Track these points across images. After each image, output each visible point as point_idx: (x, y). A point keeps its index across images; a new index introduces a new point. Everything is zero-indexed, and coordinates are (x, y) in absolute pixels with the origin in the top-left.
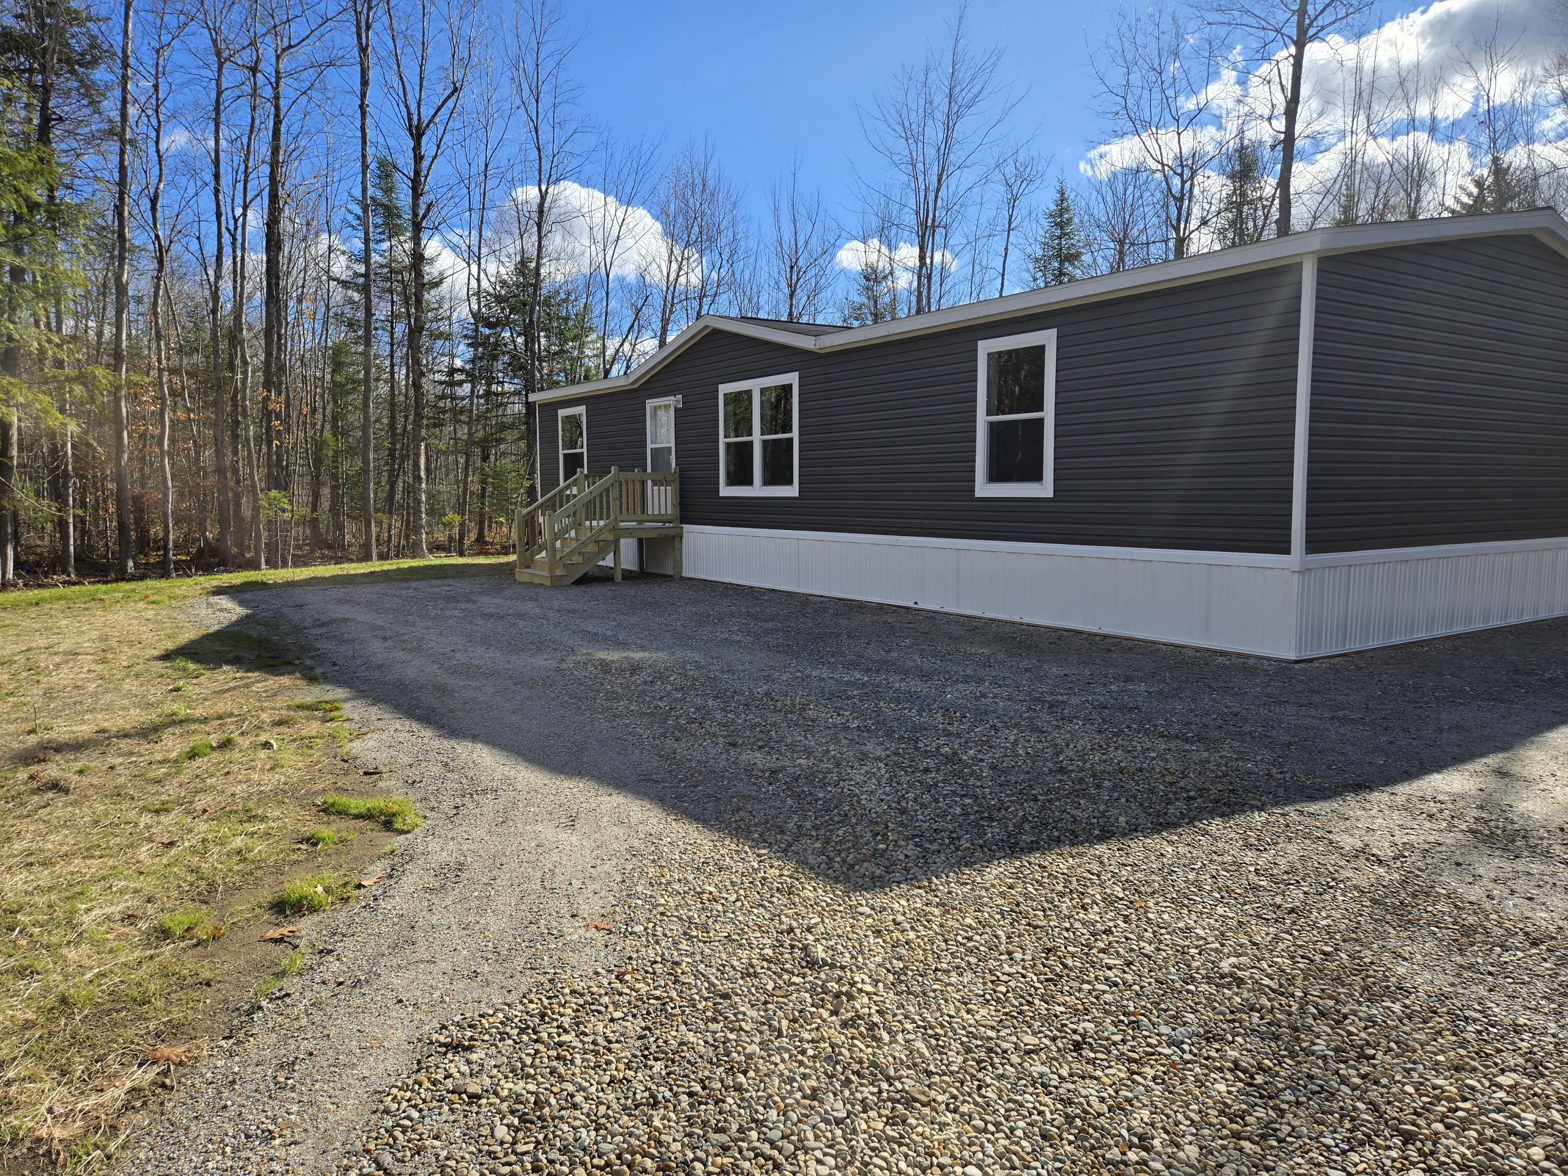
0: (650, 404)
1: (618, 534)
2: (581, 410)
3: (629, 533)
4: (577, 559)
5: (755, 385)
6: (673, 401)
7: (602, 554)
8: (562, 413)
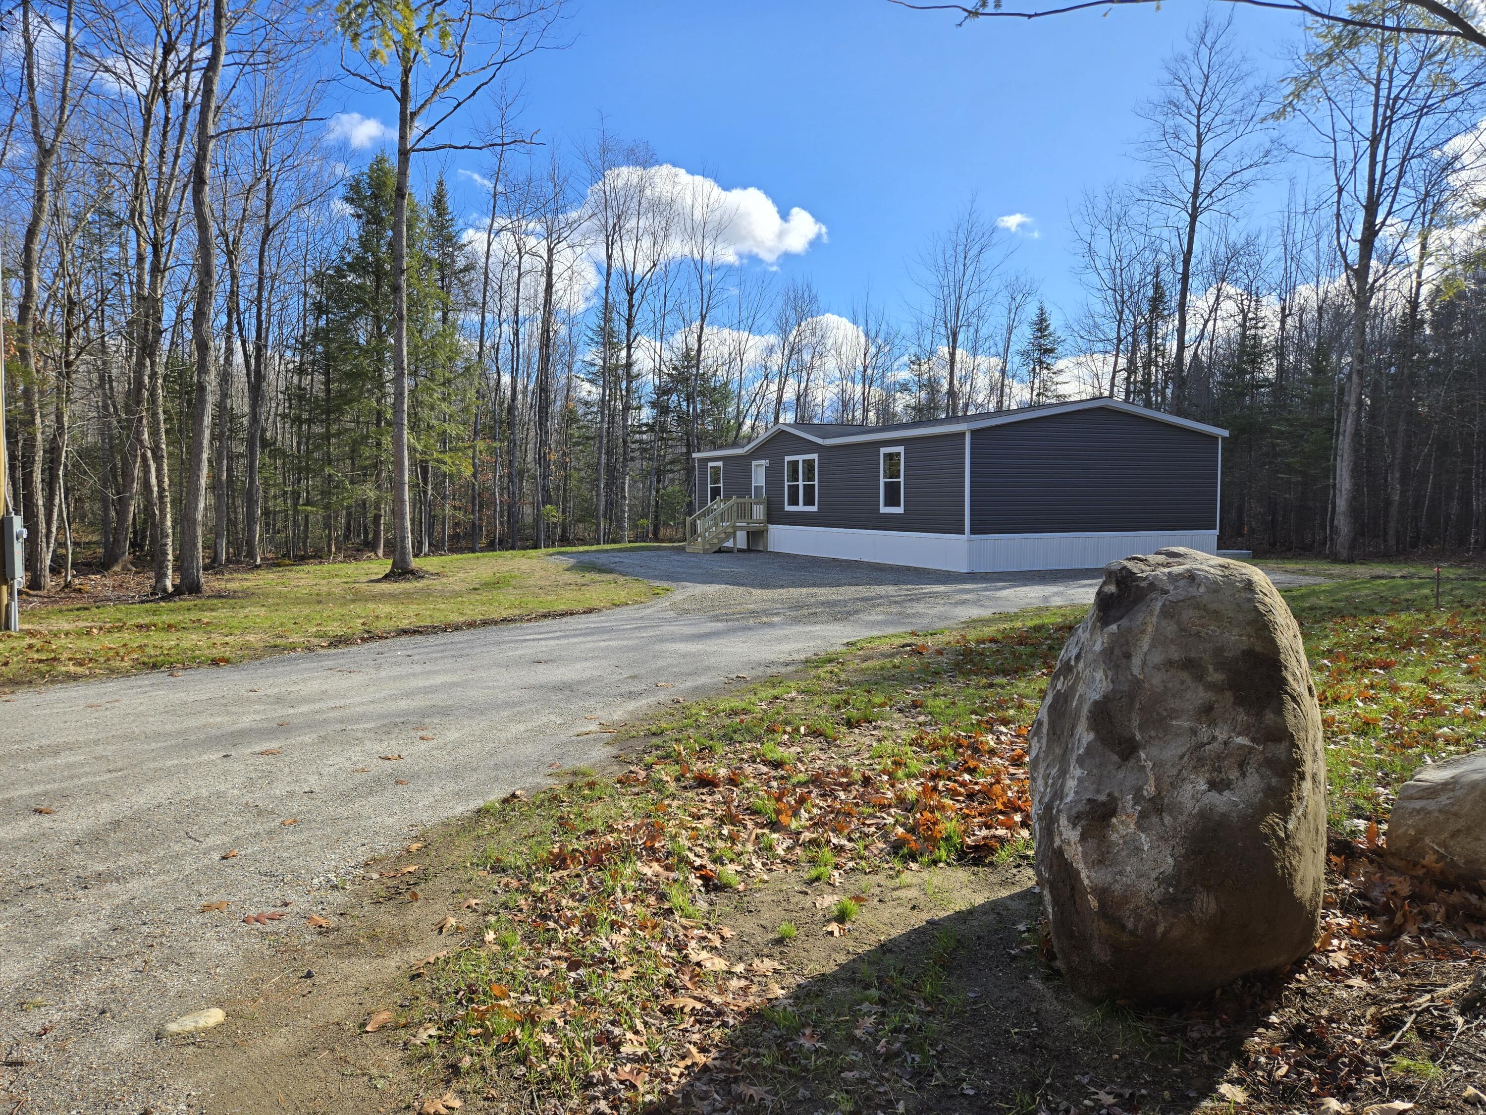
0: (754, 463)
1: (735, 529)
2: (720, 464)
3: (742, 528)
4: (715, 541)
5: (800, 458)
6: (765, 462)
7: (727, 539)
8: (710, 464)
